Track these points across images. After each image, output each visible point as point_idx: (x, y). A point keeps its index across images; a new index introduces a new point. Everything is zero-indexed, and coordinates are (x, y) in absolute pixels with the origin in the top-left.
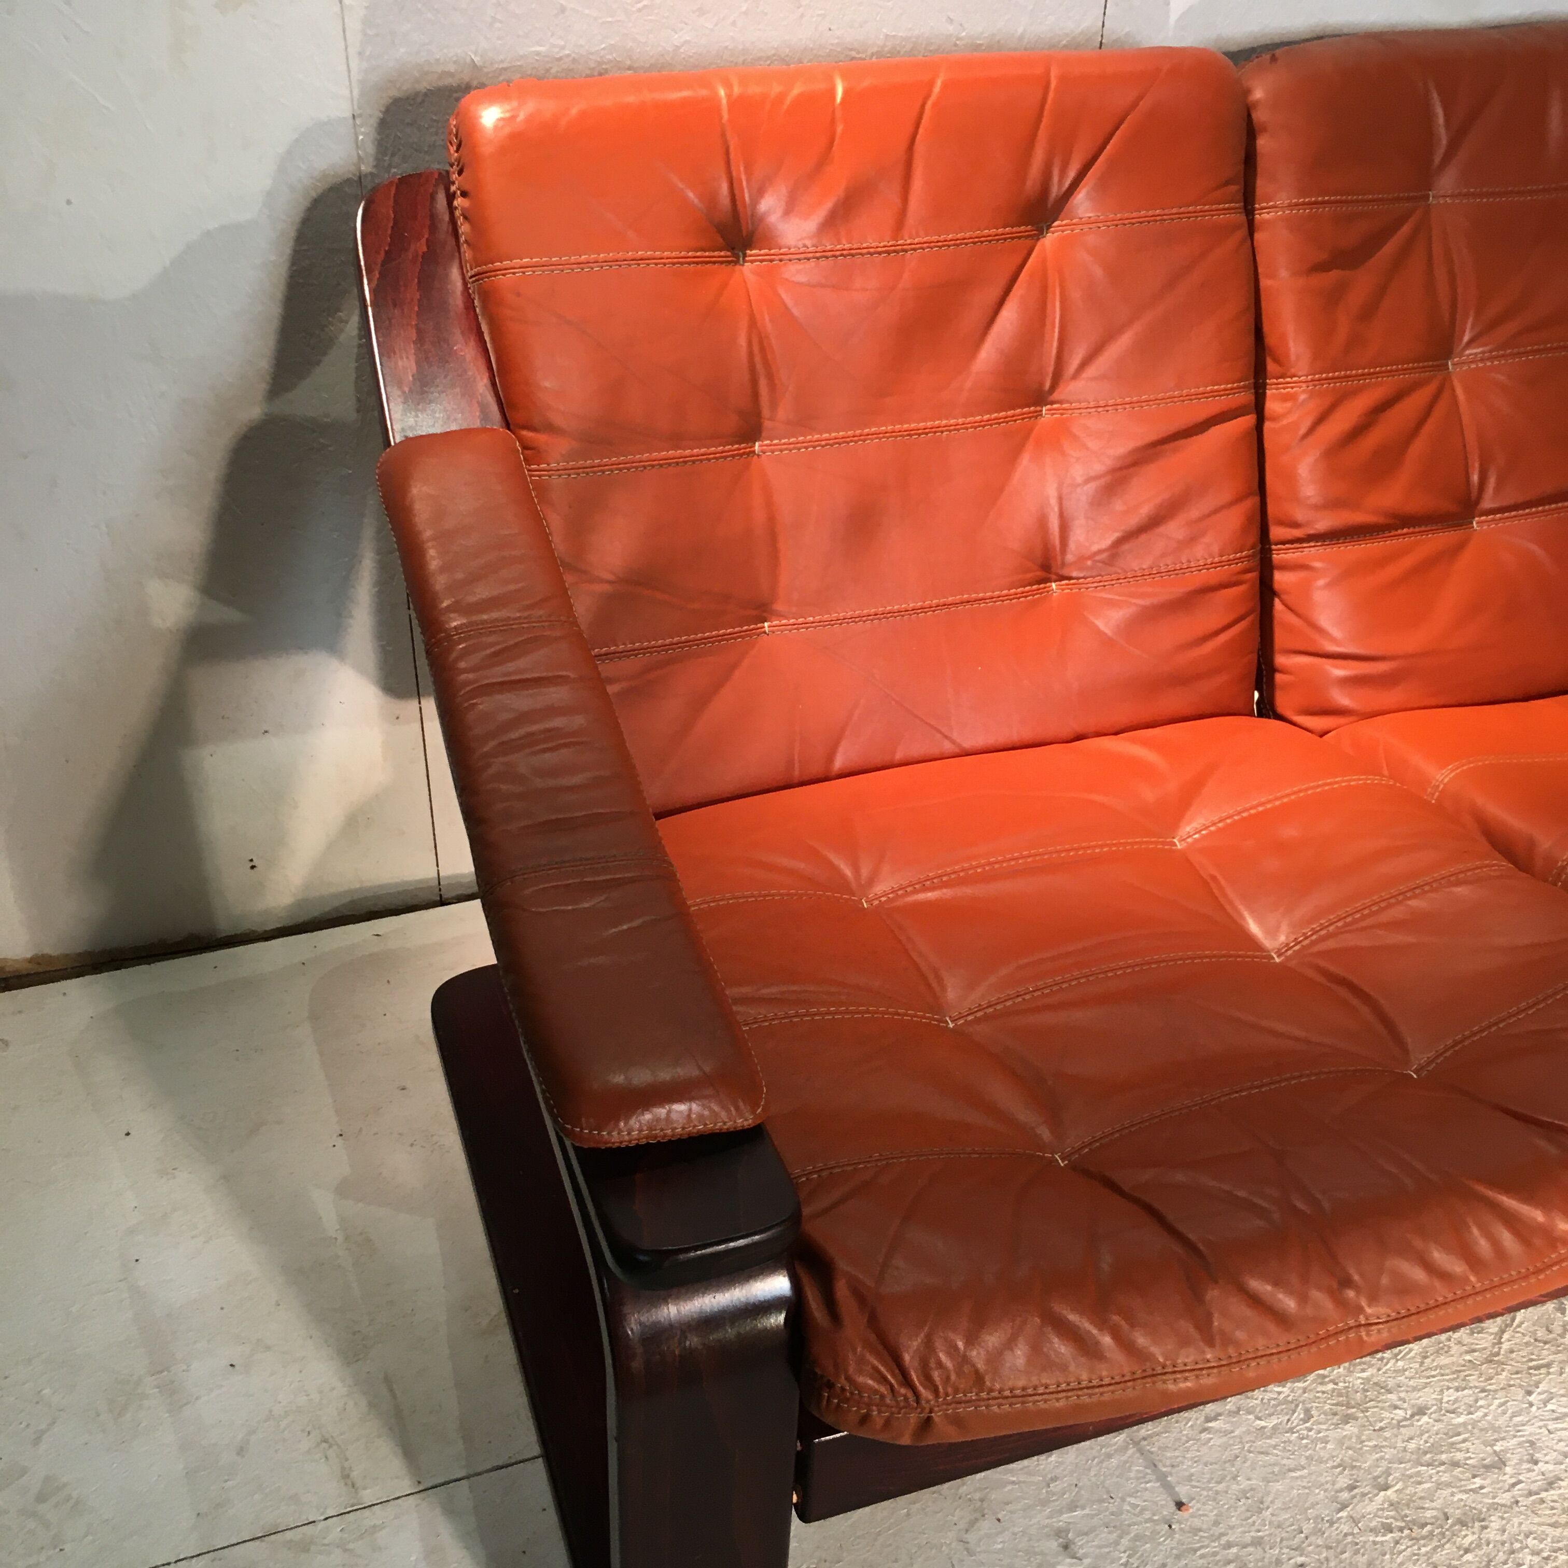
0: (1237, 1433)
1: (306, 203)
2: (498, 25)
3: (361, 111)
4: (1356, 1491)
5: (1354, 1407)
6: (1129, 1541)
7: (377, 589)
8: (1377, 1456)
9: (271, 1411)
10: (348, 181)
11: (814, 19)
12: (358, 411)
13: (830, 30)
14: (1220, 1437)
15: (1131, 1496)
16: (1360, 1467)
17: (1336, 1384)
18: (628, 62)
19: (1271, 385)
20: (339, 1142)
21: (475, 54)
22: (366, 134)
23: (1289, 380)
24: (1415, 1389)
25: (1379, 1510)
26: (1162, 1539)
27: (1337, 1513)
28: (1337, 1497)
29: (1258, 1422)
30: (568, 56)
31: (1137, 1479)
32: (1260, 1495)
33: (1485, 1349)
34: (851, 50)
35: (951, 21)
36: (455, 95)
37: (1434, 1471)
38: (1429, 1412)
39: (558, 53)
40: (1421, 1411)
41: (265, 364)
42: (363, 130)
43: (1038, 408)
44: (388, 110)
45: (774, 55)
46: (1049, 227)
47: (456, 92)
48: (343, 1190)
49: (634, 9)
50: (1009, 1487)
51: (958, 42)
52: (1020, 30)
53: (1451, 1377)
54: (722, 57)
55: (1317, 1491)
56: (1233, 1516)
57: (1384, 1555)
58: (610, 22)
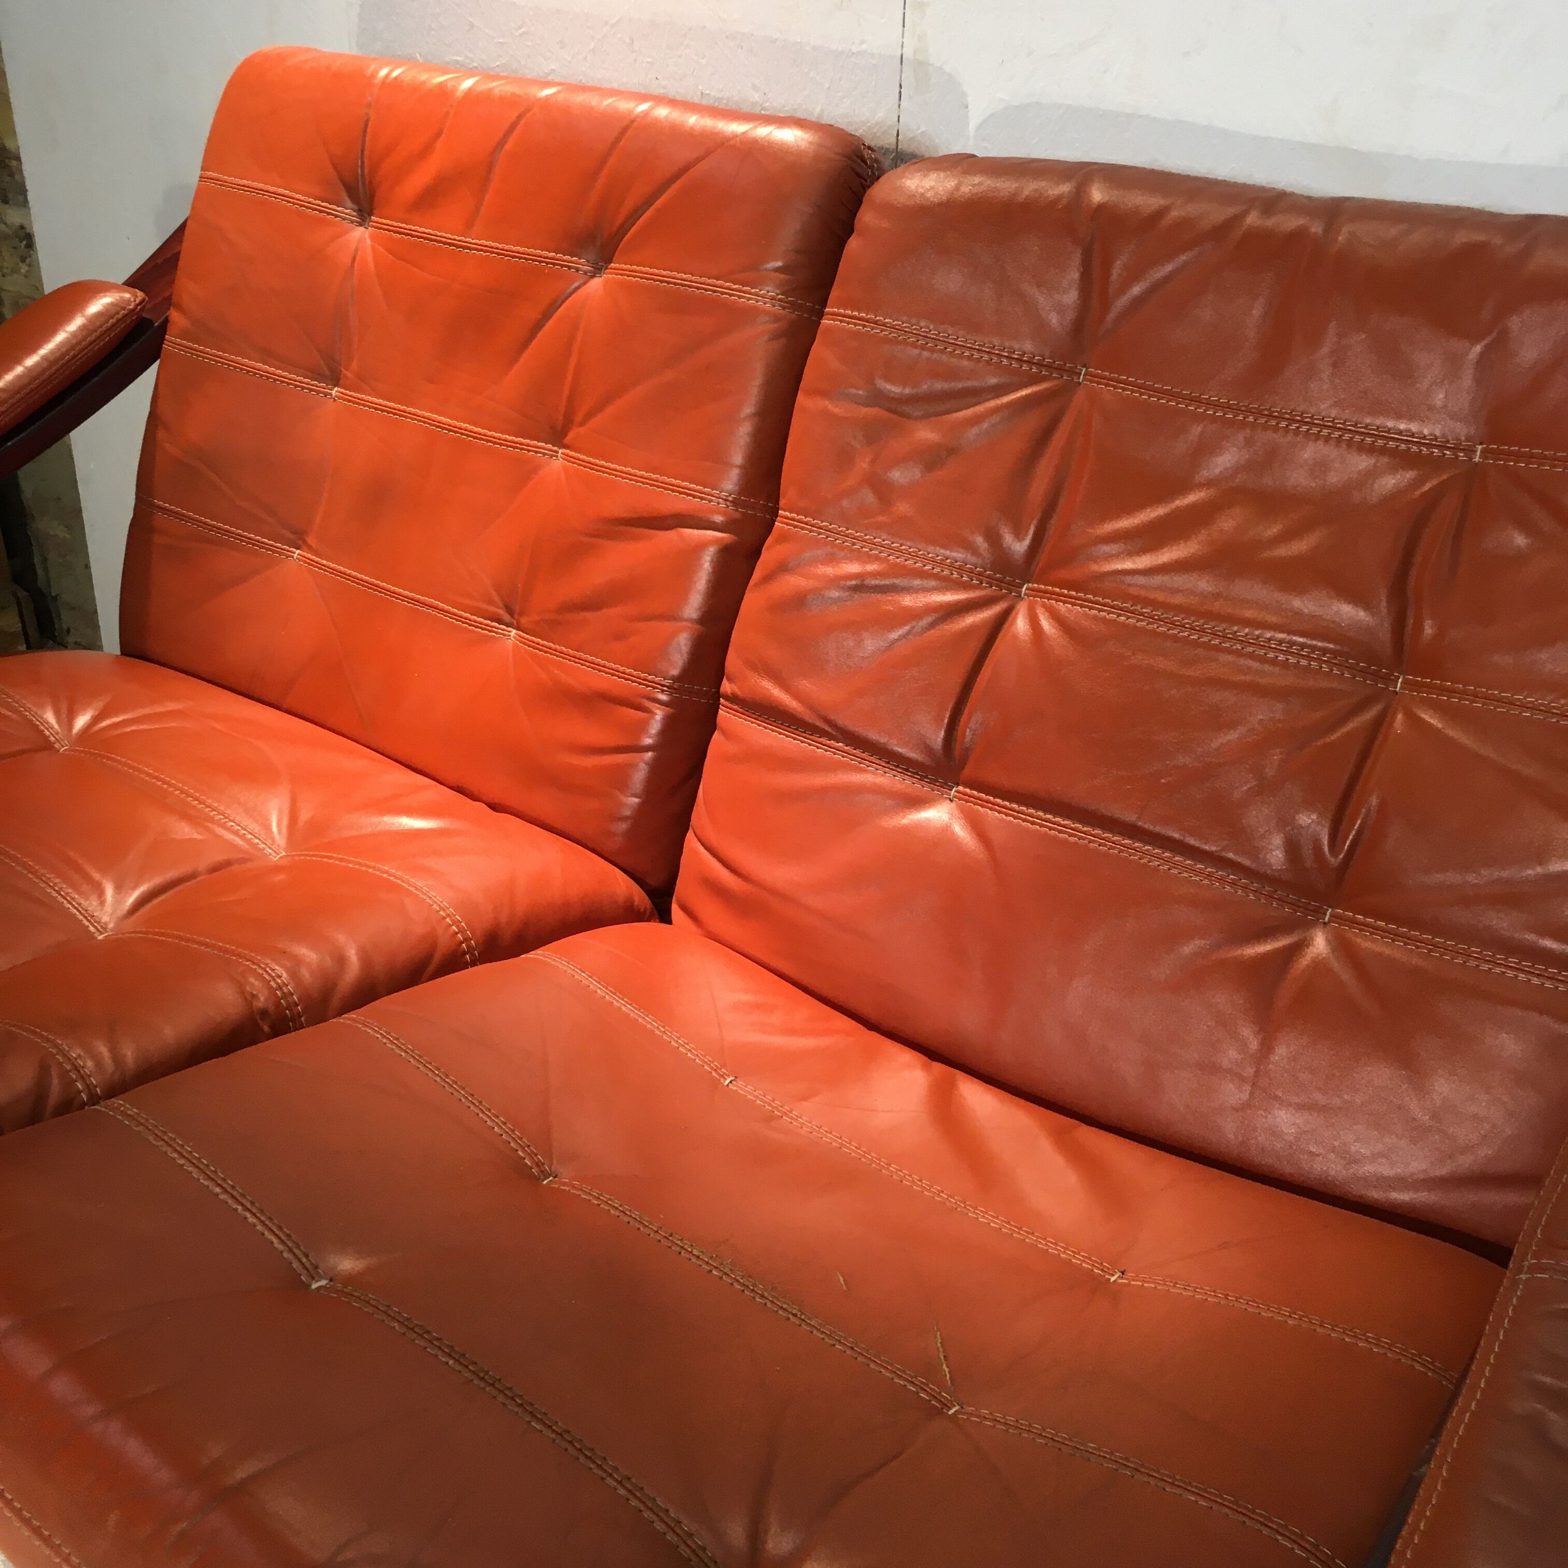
21: (420, 55)
35: (755, 87)
49: (517, 34)
52: (818, 110)
58: (501, 43)
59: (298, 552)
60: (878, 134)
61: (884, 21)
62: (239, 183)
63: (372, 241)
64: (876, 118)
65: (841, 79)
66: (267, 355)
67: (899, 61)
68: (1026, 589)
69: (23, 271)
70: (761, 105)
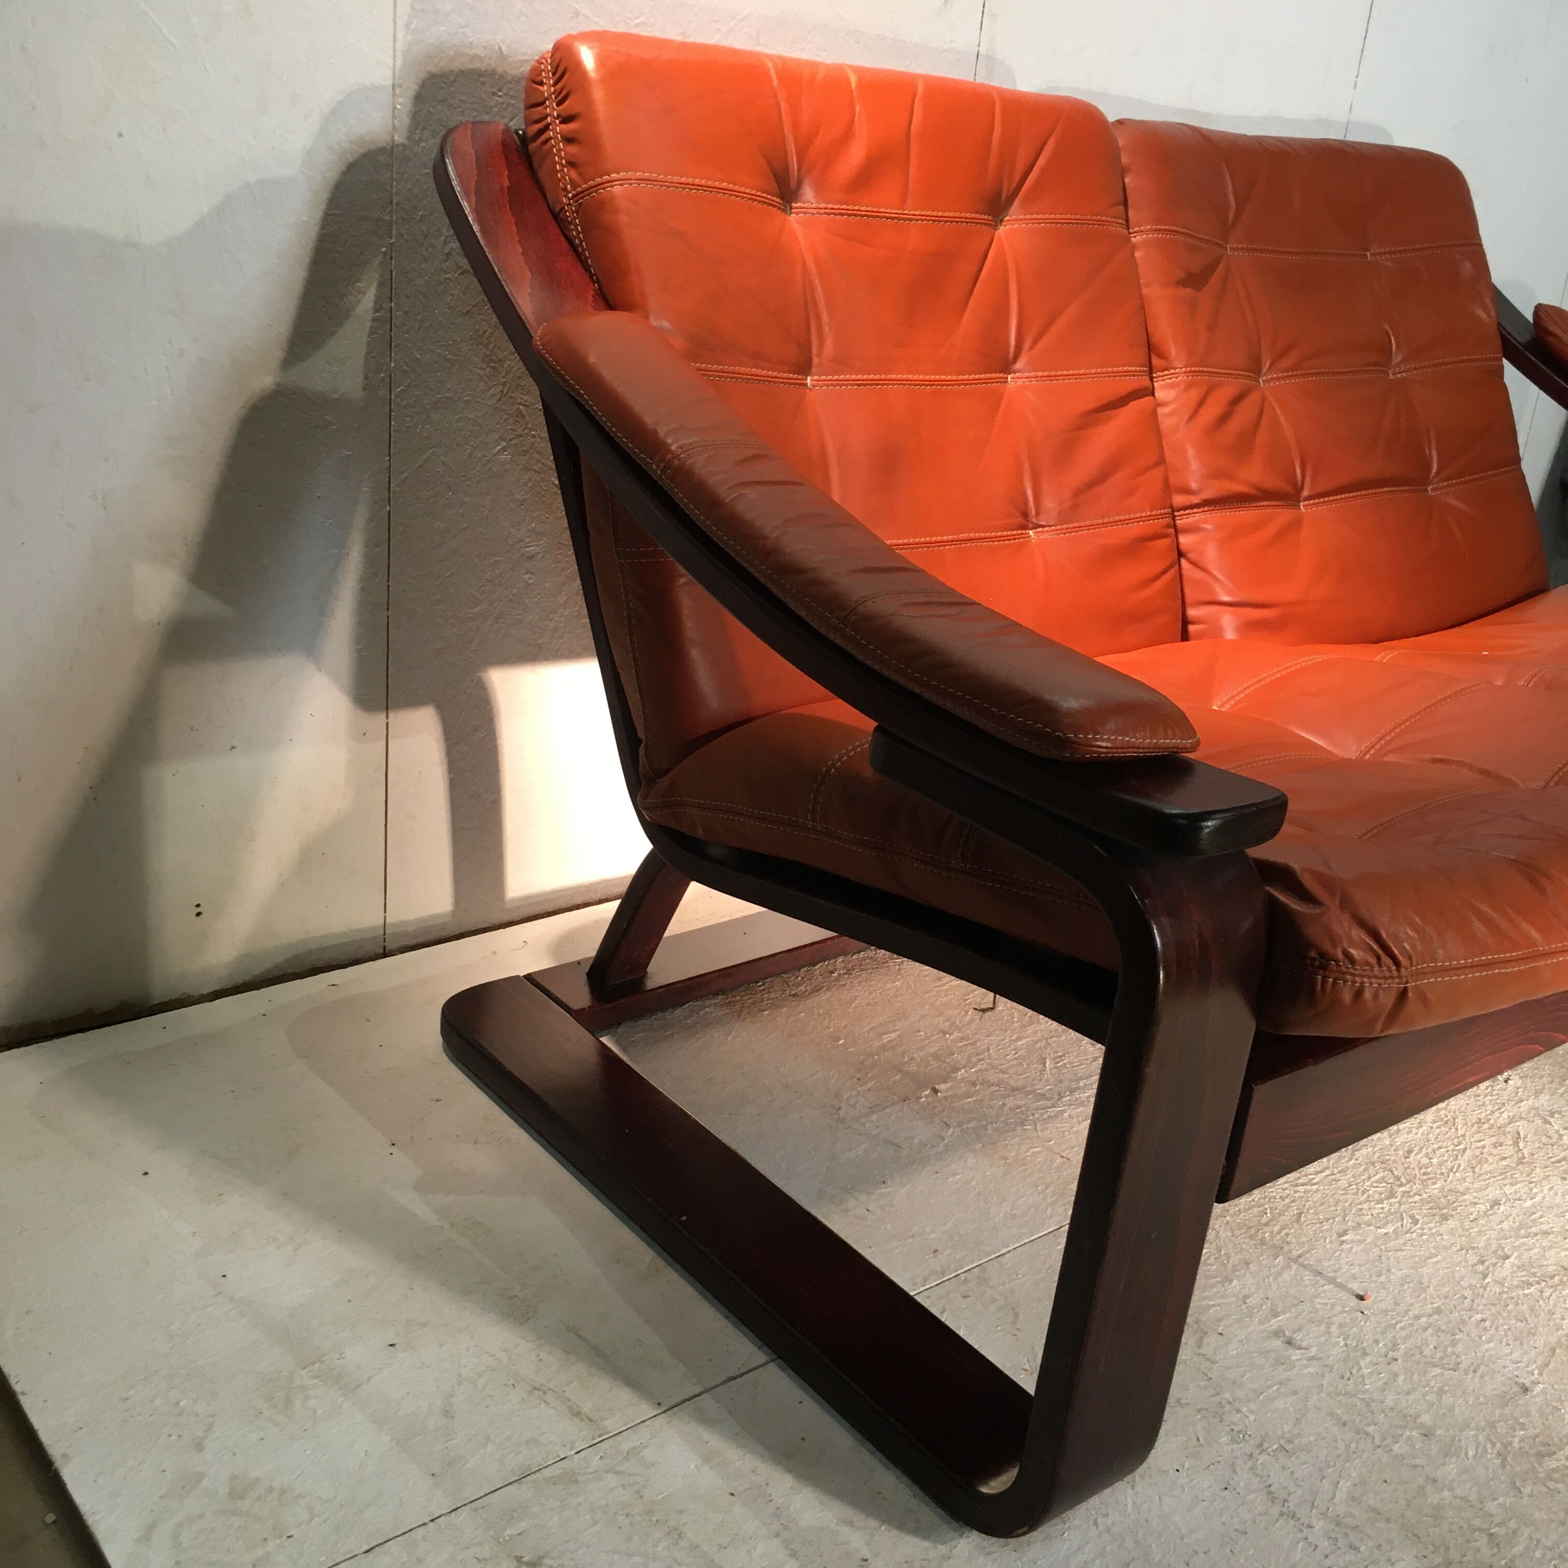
0: (1368, 1240)
1: (342, 167)
2: (523, 19)
3: (401, 82)
4: (1486, 1264)
5: (1444, 1209)
6: (1337, 1329)
7: (360, 586)
8: (1485, 1237)
9: (460, 1375)
10: (381, 150)
12: (365, 389)
14: (1358, 1245)
15: (1316, 1297)
16: (1477, 1247)
17: (1420, 1195)
19: (1157, 377)
20: (393, 1149)
21: (504, 42)
22: (404, 104)
23: (1172, 371)
24: (1480, 1190)
25: (1512, 1273)
26: (1362, 1323)
27: (1484, 1280)
28: (1476, 1270)
29: (1380, 1230)
31: (1313, 1285)
32: (1417, 1279)
33: (1512, 1156)
36: (482, 79)
37: (1533, 1240)
38: (1502, 1202)
40: (1496, 1203)
41: (282, 328)
42: (401, 100)
43: (1005, 376)
44: (423, 85)
46: (1001, 221)
47: (483, 76)
48: (422, 1186)
49: (633, 24)
50: (1214, 1309)
53: (1501, 1177)
55: (1458, 1268)
56: (1406, 1297)
57: (1538, 1301)
67: (976, 56)
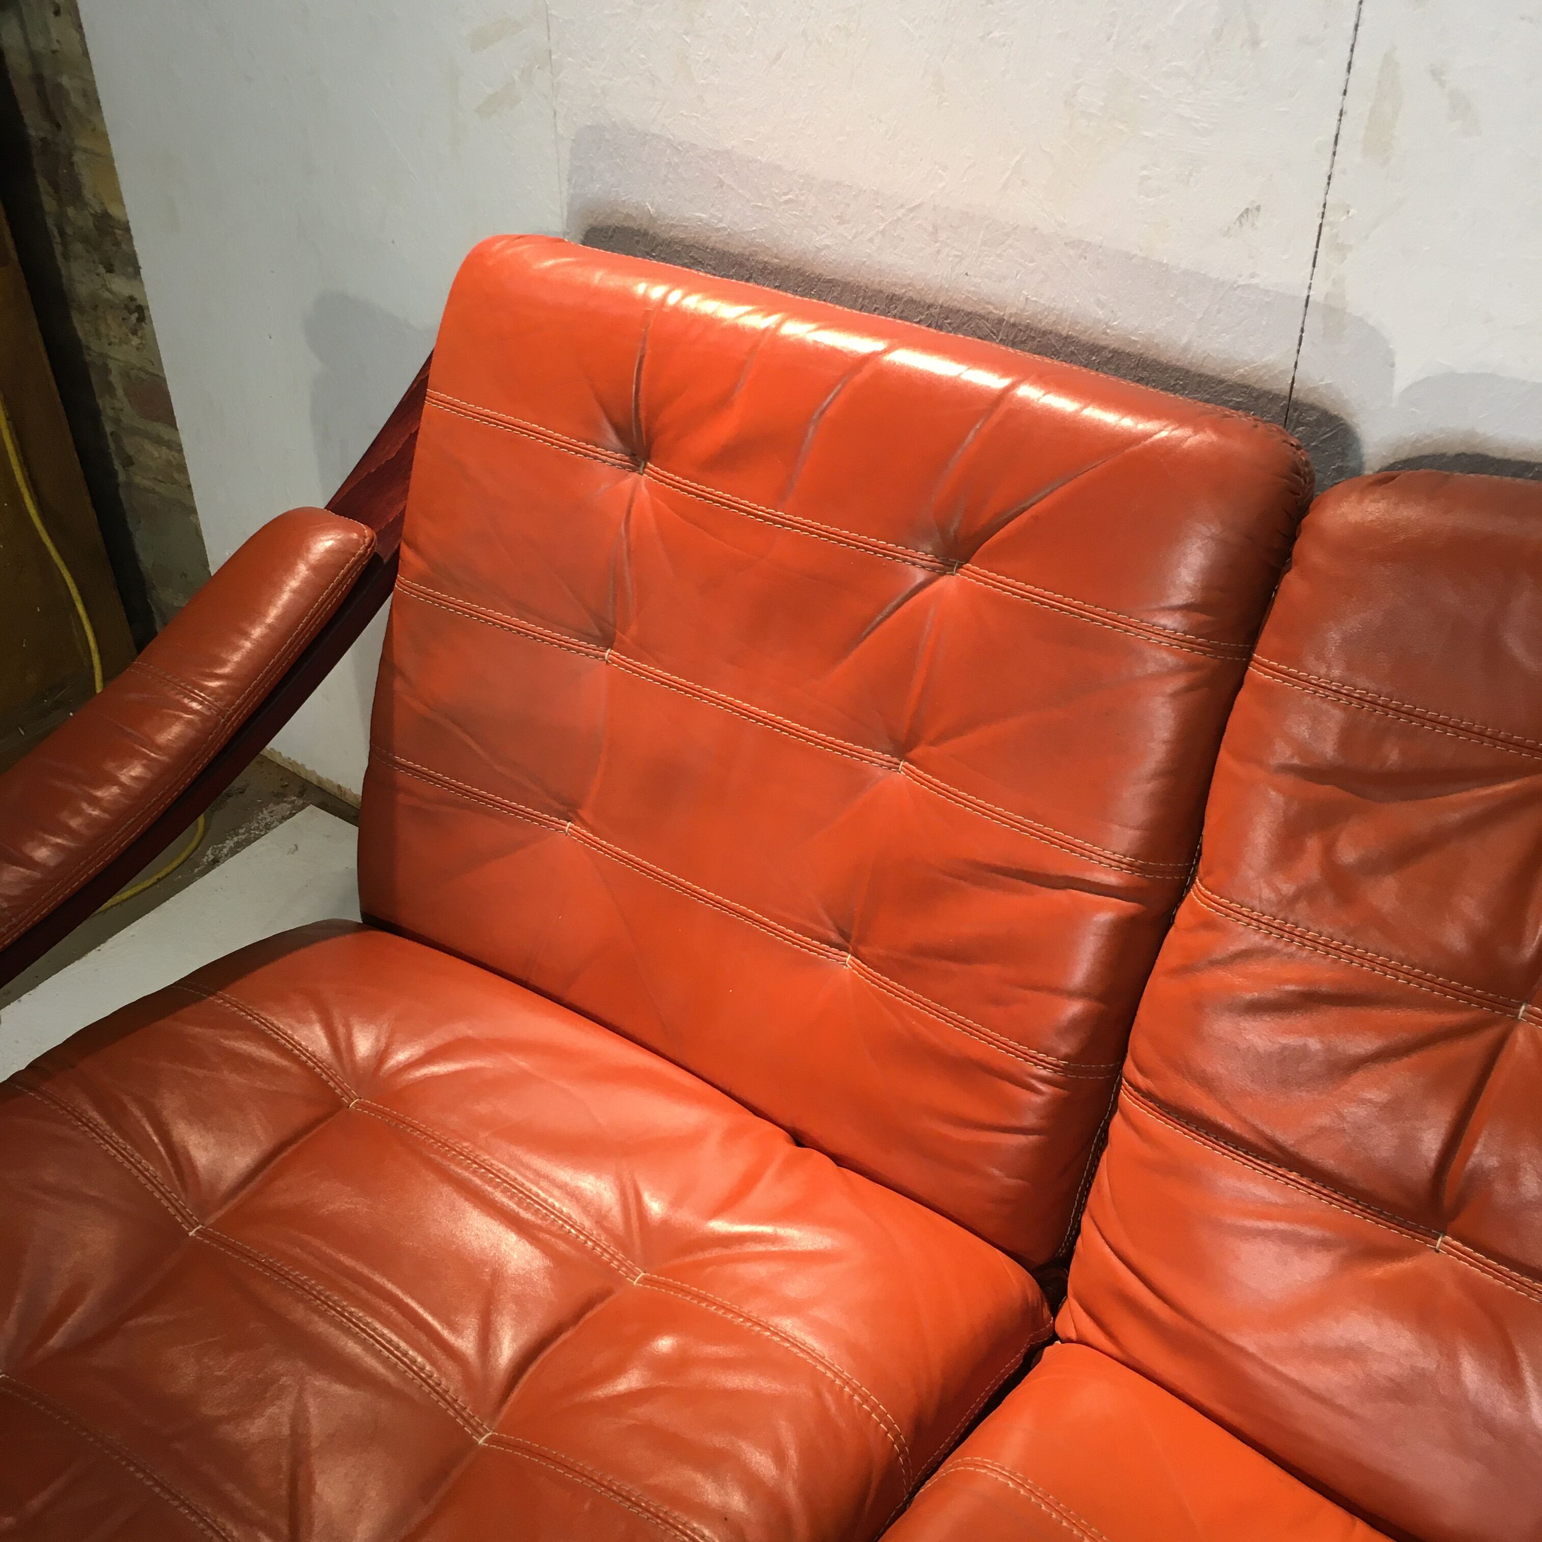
2: (669, 184)
3: (568, 231)
11: (951, 259)
13: (967, 274)
18: (775, 251)
21: (652, 205)
30: (725, 229)
34: (989, 303)
35: (1099, 302)
36: (636, 238)
39: (716, 224)
44: (587, 236)
45: (909, 284)
51: (1108, 331)
52: (1184, 340)
54: (859, 271)
58: (760, 207)
59: (569, 824)
60: (1266, 378)
61: (1285, 257)
62: (481, 412)
63: (649, 492)
64: (1264, 360)
65: (1219, 311)
66: (522, 609)
67: (1304, 303)
68: (1525, 1011)
69: (133, 343)
70: (1106, 324)
